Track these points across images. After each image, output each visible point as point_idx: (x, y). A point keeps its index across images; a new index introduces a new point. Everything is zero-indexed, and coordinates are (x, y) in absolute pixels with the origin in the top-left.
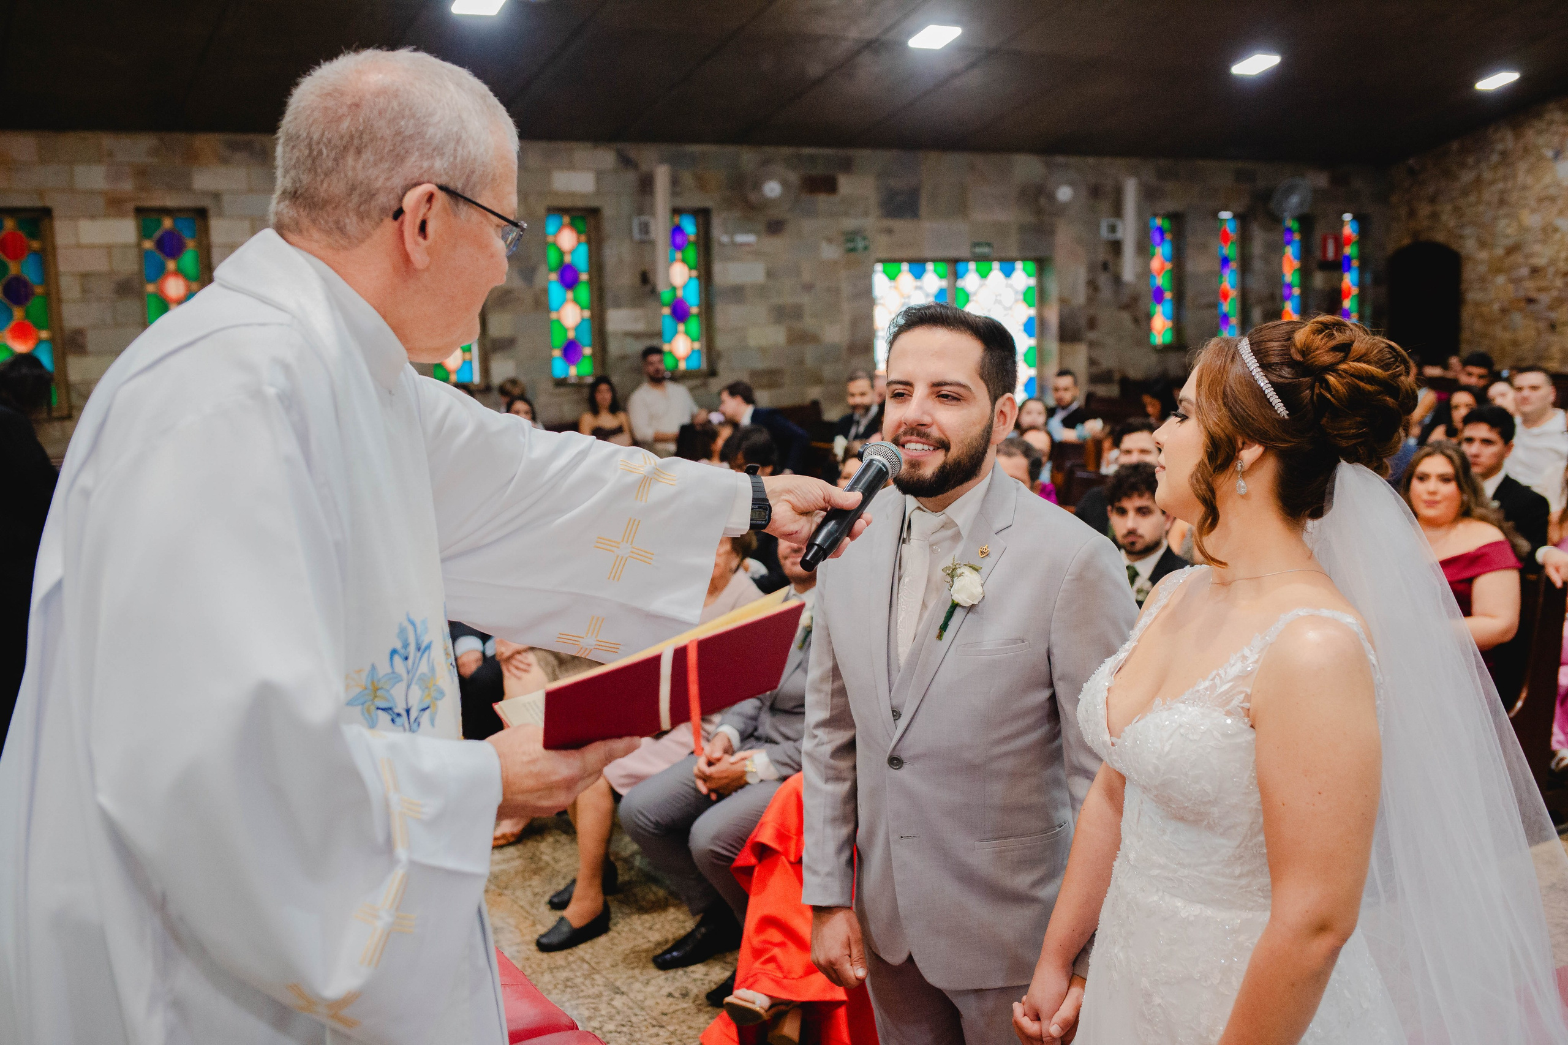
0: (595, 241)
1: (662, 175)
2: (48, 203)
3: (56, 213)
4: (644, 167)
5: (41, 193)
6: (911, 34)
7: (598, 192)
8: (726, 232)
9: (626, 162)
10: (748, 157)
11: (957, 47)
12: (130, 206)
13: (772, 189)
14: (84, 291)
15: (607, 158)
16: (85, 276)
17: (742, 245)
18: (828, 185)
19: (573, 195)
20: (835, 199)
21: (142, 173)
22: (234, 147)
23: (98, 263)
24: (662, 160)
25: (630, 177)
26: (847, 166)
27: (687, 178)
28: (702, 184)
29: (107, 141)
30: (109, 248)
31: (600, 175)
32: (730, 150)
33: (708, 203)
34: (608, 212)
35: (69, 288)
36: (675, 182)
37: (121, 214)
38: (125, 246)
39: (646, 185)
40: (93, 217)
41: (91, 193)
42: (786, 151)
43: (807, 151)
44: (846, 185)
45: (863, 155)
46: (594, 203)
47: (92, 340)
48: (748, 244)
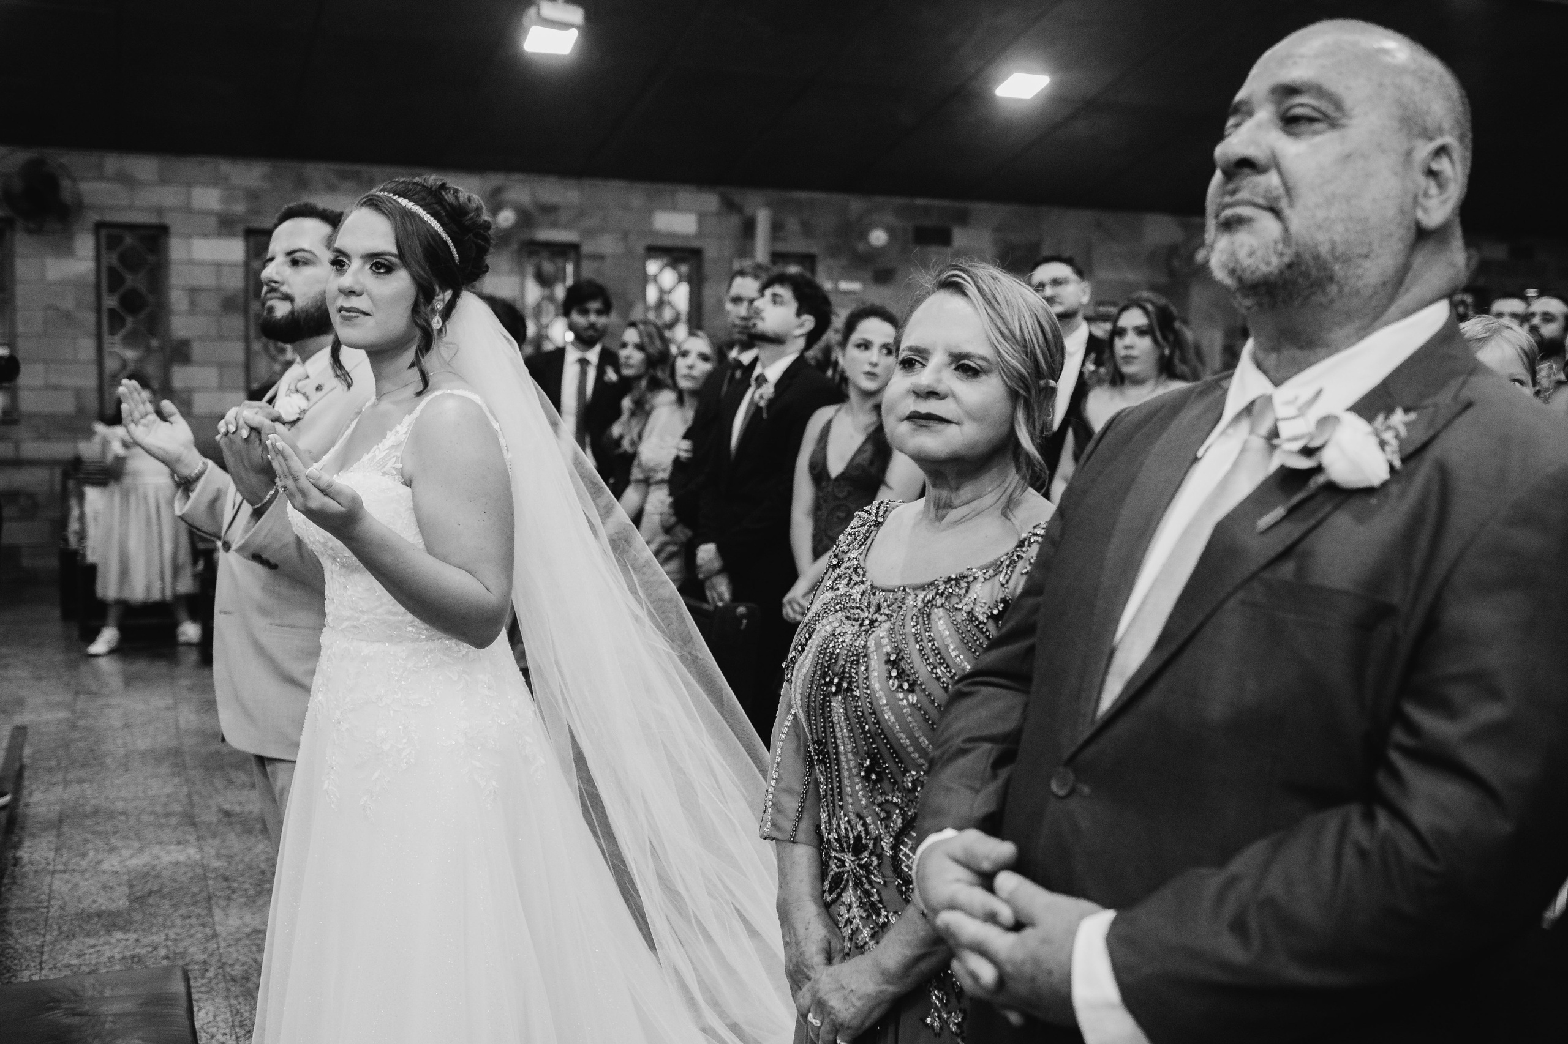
0: (696, 282)
1: (763, 219)
2: (166, 221)
3: (173, 230)
4: (748, 211)
5: (160, 211)
6: (998, 82)
7: (700, 234)
8: (830, 278)
9: (730, 206)
10: (856, 205)
12: (240, 228)
13: (878, 237)
14: (193, 304)
15: (710, 201)
16: (193, 291)
17: (847, 293)
18: (943, 238)
19: (673, 235)
20: (949, 250)
21: (253, 196)
22: (344, 176)
23: (206, 279)
24: (768, 204)
25: (734, 221)
26: (963, 219)
27: (792, 224)
28: (807, 230)
29: (225, 167)
30: (218, 266)
31: (702, 217)
32: (837, 198)
33: (814, 250)
34: (711, 251)
35: (178, 300)
36: (777, 228)
37: (232, 235)
38: (234, 265)
39: (748, 228)
40: (205, 235)
41: (206, 213)
42: (898, 201)
43: (920, 202)
44: (961, 237)
45: (980, 208)
46: (695, 244)
47: (197, 350)
48: (854, 292)
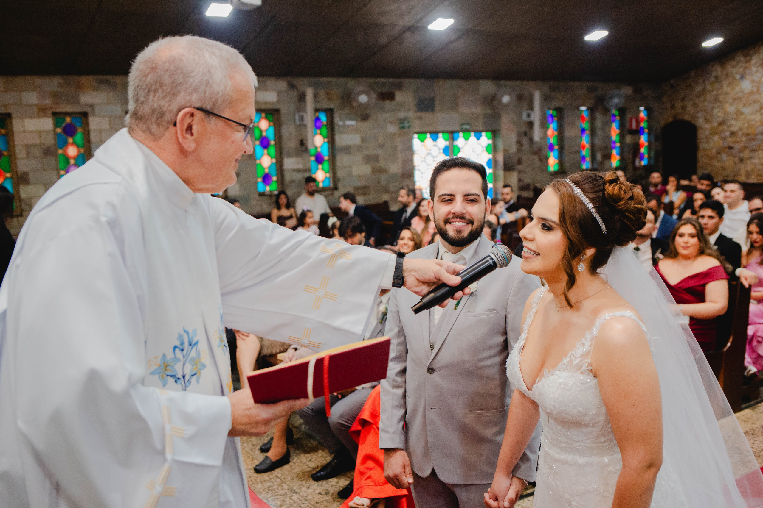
0: (277, 125)
1: (310, 93)
2: (9, 111)
3: (13, 116)
4: (301, 89)
5: (6, 106)
6: (429, 23)
7: (279, 101)
8: (341, 120)
9: (292, 87)
10: (351, 83)
11: (452, 29)
12: (50, 112)
13: (363, 99)
14: (28, 153)
15: (282, 85)
16: (28, 146)
17: (349, 126)
18: (391, 96)
19: (266, 103)
20: (394, 103)
21: (55, 96)
22: (100, 82)
23: (34, 140)
24: (310, 86)
25: (294, 94)
26: (399, 87)
27: (322, 94)
28: (329, 97)
29: (38, 80)
30: (40, 133)
31: (279, 93)
32: (341, 80)
33: (332, 106)
34: (284, 111)
35: (20, 152)
36: (316, 96)
37: (45, 116)
38: (48, 132)
39: (302, 98)
40: (31, 117)
41: (32, 106)
42: (370, 80)
43: (380, 80)
44: (399, 96)
45: (406, 81)
46: (276, 107)
47: (32, 177)
48: (352, 126)
